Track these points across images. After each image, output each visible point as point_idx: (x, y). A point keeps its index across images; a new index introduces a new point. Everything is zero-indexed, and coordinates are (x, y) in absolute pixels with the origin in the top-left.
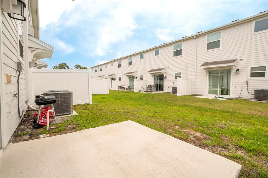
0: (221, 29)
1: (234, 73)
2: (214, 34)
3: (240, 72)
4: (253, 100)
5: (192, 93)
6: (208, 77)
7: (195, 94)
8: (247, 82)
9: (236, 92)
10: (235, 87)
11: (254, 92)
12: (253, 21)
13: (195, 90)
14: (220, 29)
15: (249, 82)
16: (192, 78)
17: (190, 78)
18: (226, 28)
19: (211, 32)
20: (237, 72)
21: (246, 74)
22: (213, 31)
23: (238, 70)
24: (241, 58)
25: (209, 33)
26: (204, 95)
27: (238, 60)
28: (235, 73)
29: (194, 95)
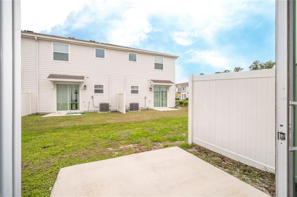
0: (69, 42)
1: (82, 89)
2: (61, 45)
3: (87, 88)
4: (99, 112)
5: (33, 112)
6: (55, 91)
7: (38, 112)
8: (92, 97)
9: (84, 106)
10: (84, 101)
11: (99, 105)
12: (94, 48)
13: (38, 107)
14: (67, 42)
15: (94, 97)
16: (32, 91)
17: (30, 91)
18: (73, 44)
19: (57, 41)
20: (85, 88)
21: (91, 89)
22: (60, 41)
23: (85, 86)
24: (88, 76)
25: (55, 41)
26: (51, 112)
27: (85, 77)
28: (84, 89)
29: (37, 114)
